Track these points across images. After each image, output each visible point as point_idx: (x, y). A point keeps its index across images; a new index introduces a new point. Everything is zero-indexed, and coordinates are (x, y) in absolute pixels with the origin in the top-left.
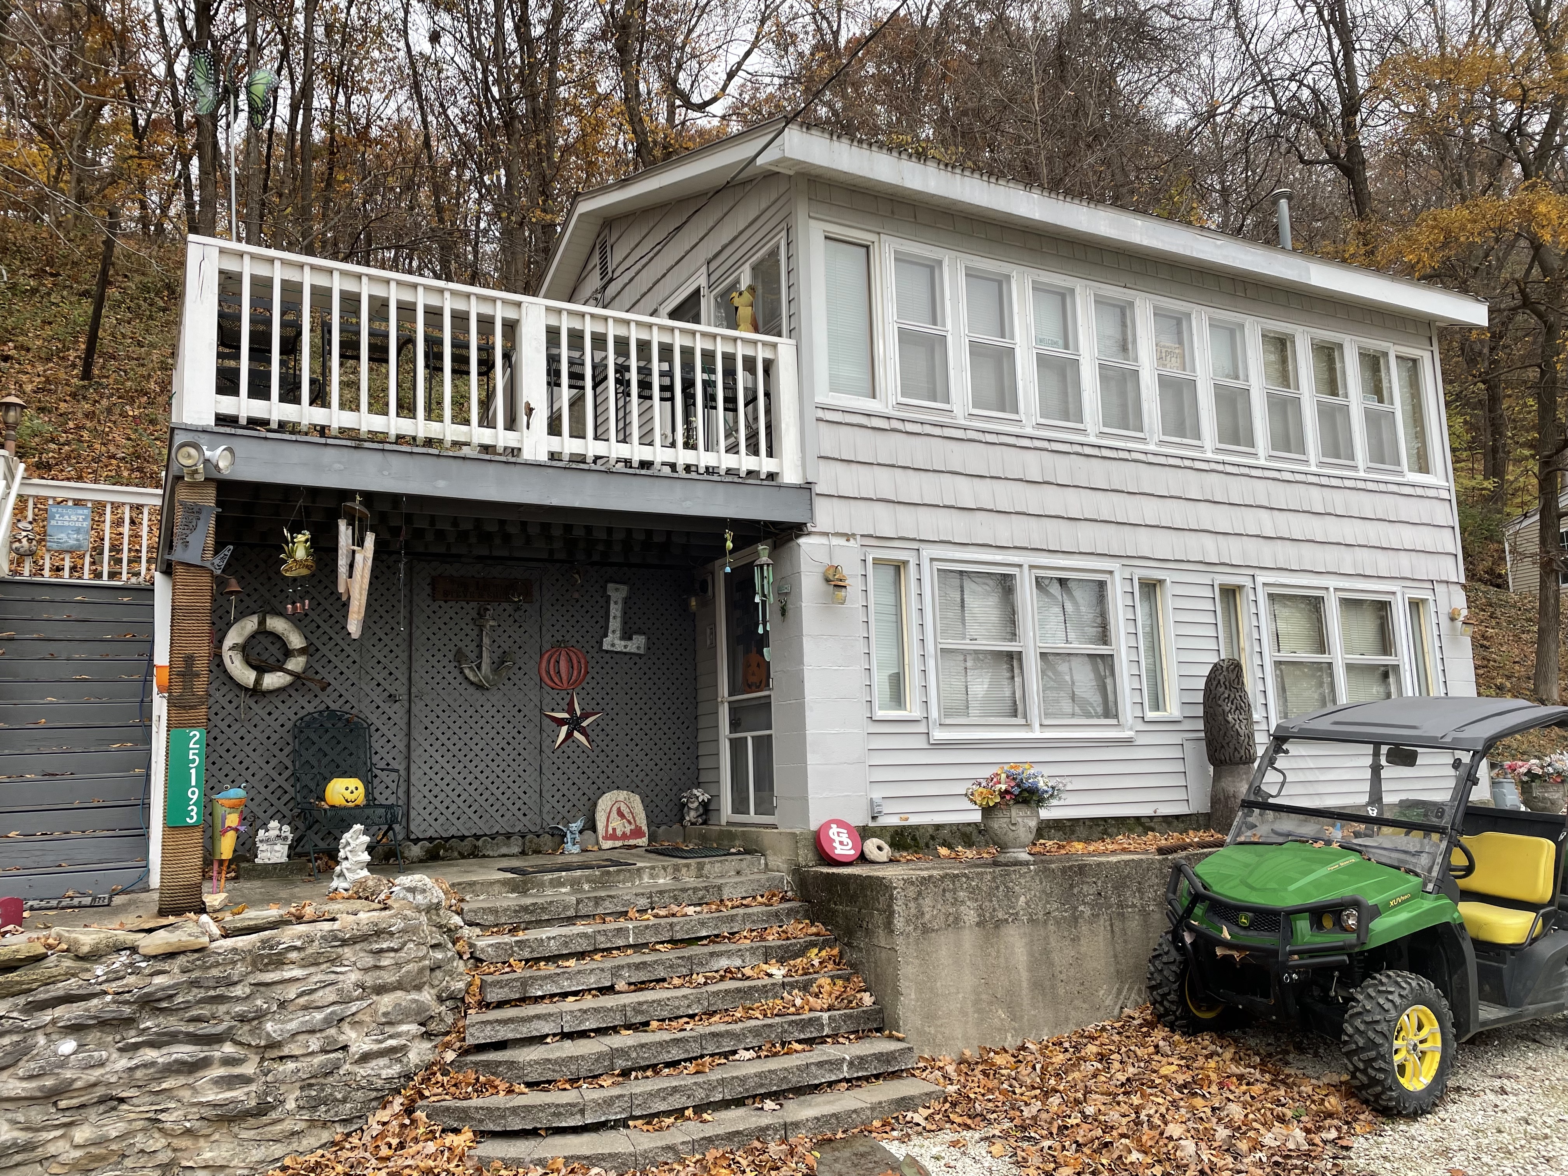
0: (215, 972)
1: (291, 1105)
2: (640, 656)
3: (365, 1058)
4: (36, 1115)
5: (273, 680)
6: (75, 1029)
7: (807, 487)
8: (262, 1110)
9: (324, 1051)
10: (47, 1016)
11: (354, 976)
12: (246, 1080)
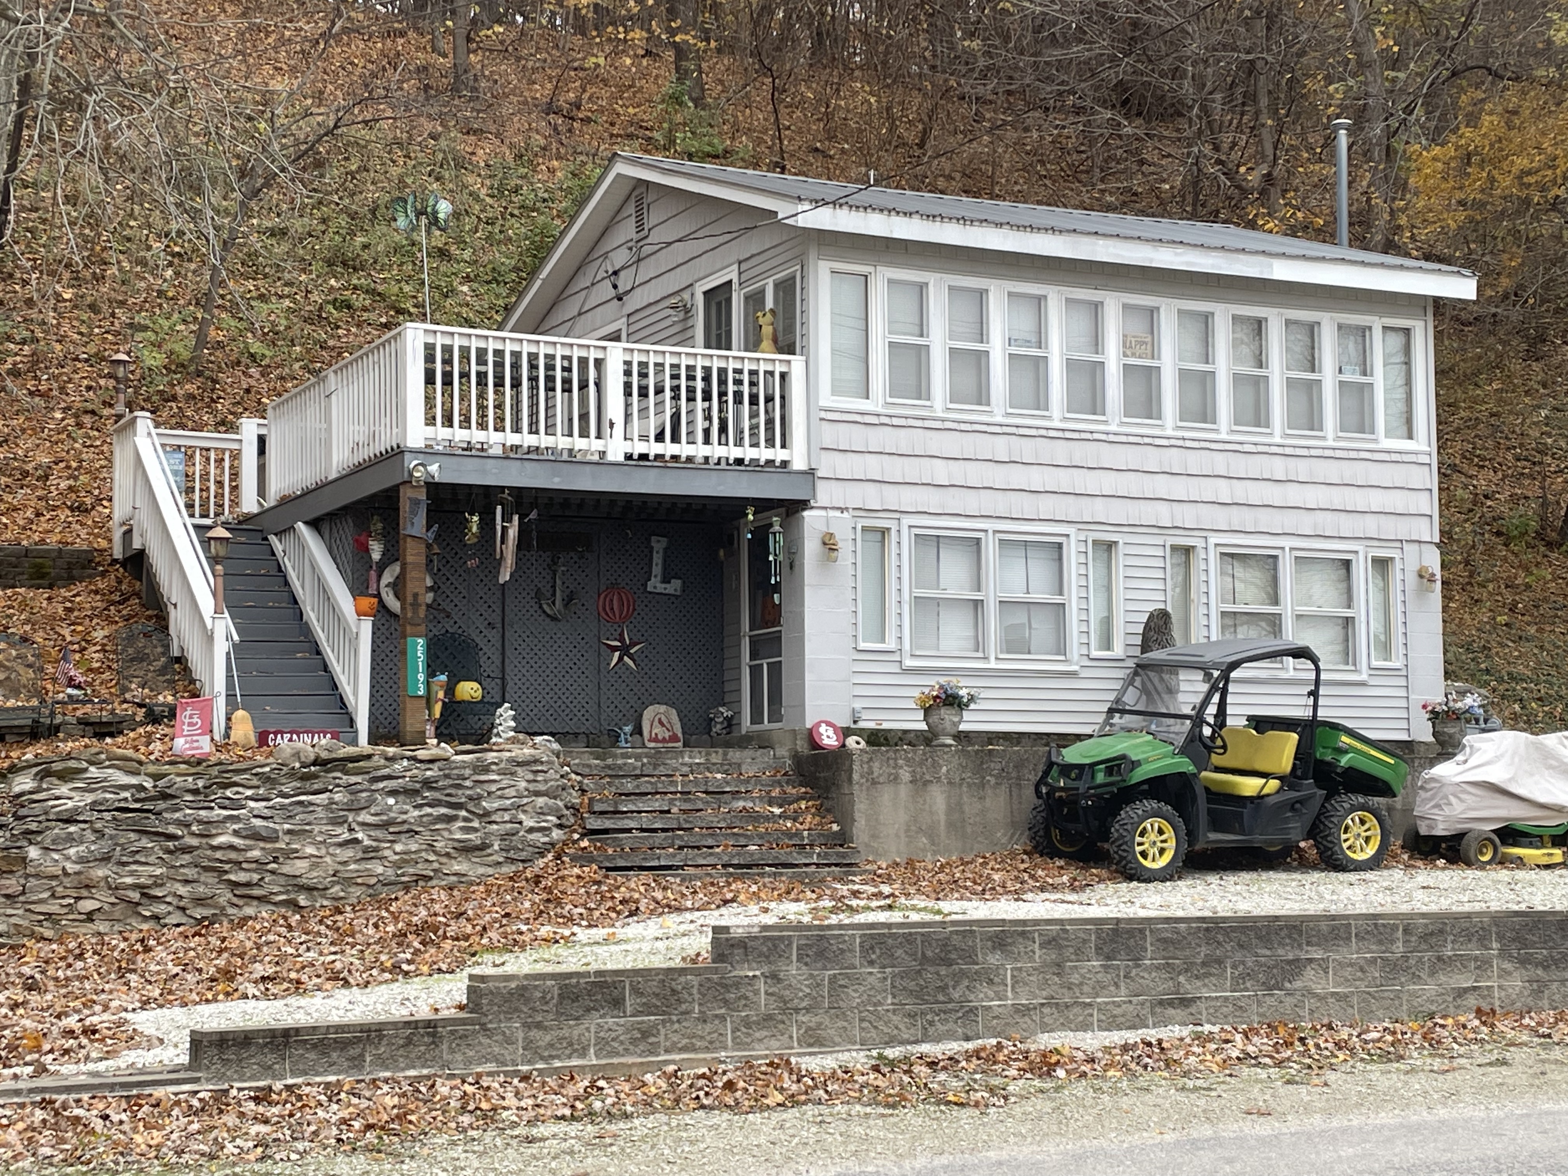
0: (455, 772)
1: (496, 847)
2: (677, 597)
3: (531, 830)
4: (378, 834)
6: (393, 793)
7: (811, 473)
8: (483, 847)
9: (511, 822)
10: (381, 785)
11: (523, 784)
12: (476, 830)
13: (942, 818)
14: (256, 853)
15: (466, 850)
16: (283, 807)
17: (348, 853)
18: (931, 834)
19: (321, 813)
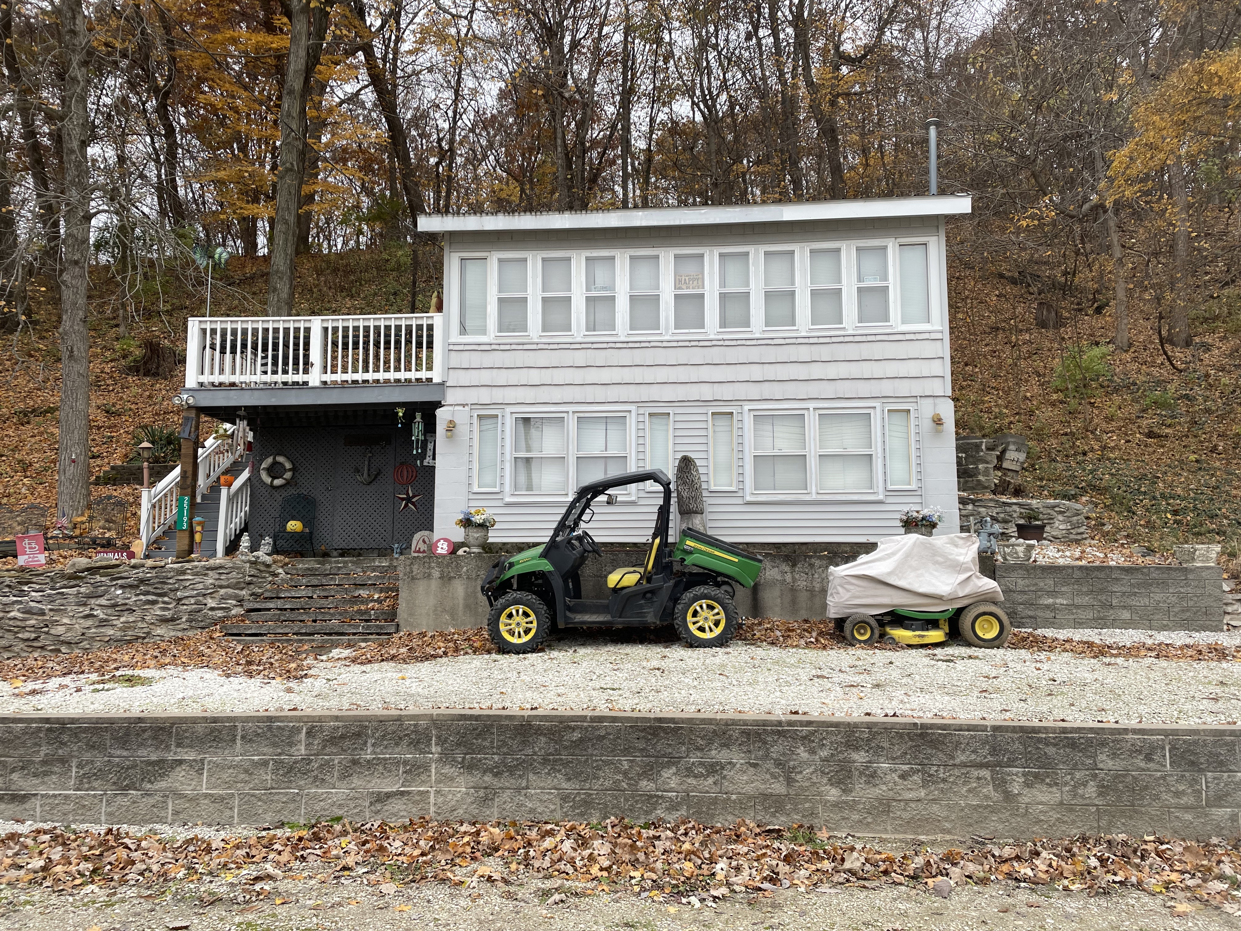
0: (165, 574)
1: (184, 620)
3: (212, 609)
4: (110, 611)
5: (278, 482)
6: (122, 587)
7: (442, 384)
8: (173, 620)
9: (197, 604)
11: (211, 581)
12: (169, 609)
13: (461, 602)
14: (33, 622)
15: (164, 621)
16: (49, 595)
17: (89, 623)
18: (453, 614)
19: (72, 599)
